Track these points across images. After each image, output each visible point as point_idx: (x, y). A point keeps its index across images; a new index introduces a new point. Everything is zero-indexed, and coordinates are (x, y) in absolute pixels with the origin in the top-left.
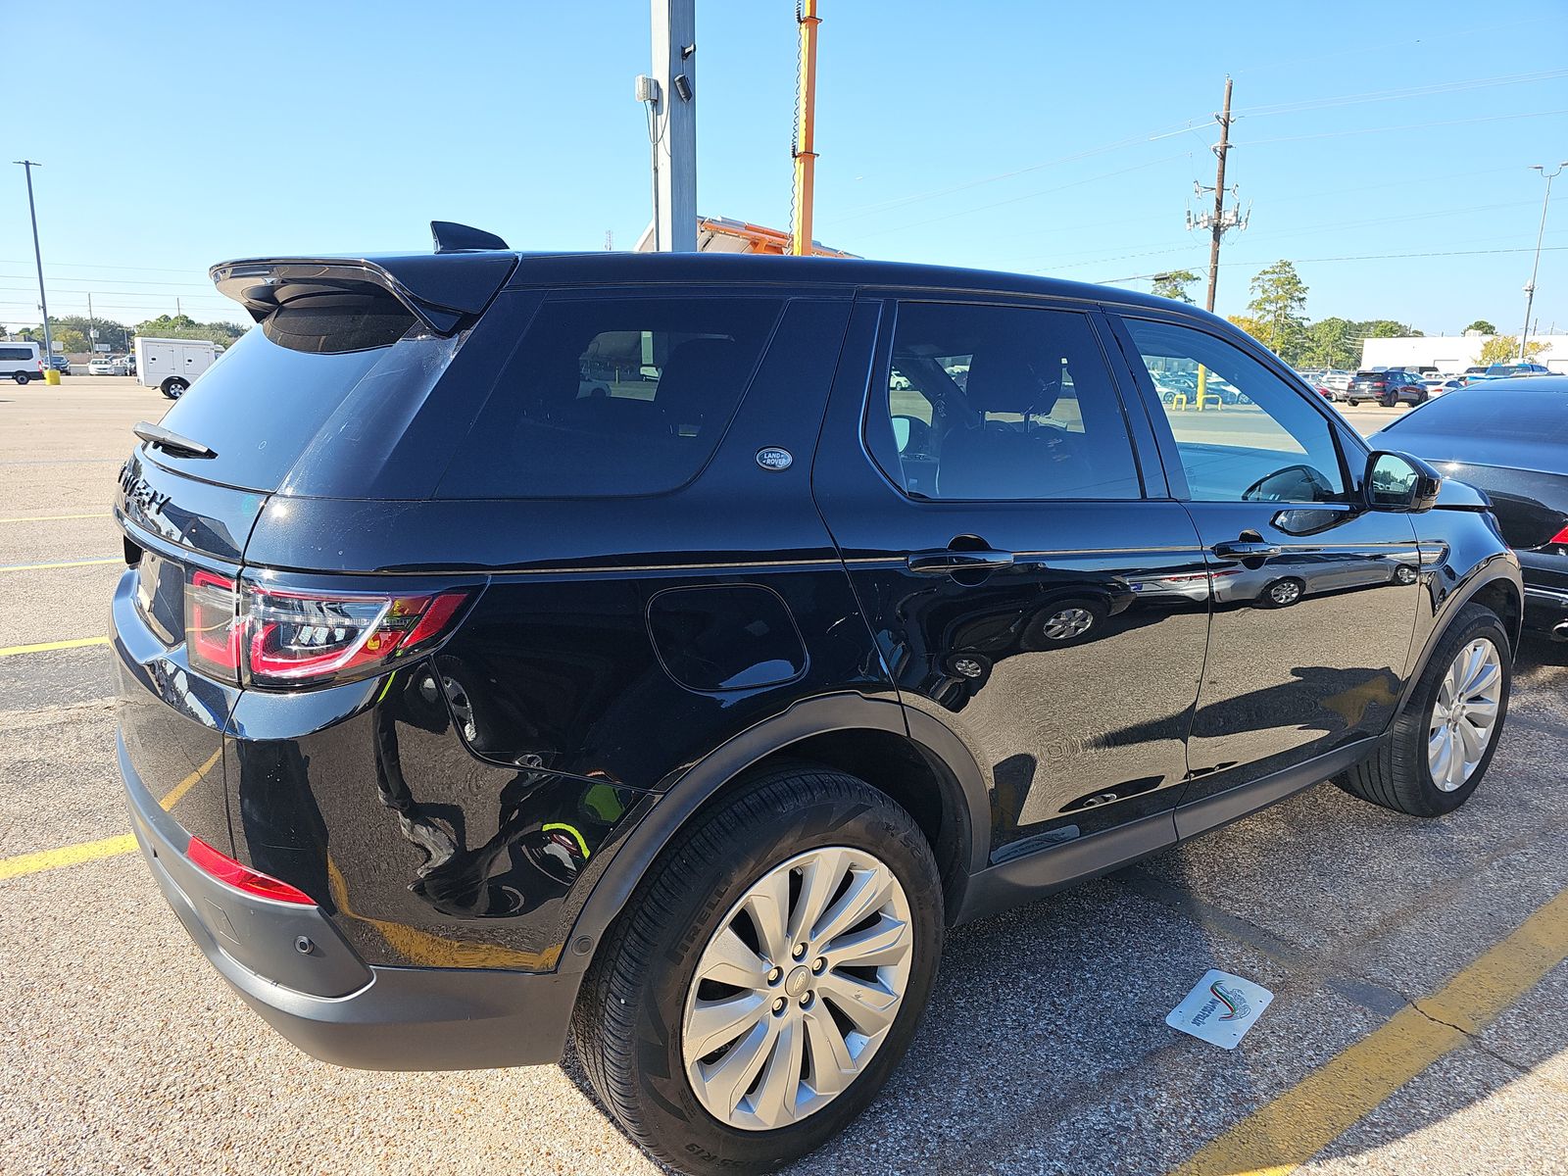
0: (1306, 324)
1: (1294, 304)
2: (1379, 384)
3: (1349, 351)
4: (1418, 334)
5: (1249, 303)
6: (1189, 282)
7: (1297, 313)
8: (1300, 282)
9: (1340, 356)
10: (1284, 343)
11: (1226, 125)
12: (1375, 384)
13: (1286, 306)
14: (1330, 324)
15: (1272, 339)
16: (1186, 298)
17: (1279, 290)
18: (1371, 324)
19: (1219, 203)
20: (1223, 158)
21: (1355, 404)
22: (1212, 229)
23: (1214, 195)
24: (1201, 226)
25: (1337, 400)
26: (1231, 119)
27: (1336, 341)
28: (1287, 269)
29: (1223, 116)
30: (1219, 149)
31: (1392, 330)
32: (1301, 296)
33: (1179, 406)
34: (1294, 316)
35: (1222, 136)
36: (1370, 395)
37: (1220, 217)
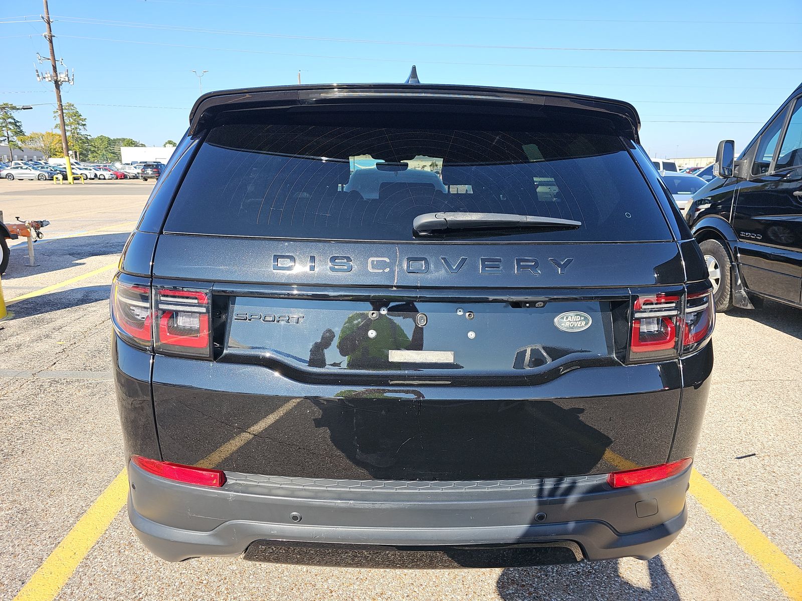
0: (89, 137)
1: (80, 127)
2: (156, 170)
3: (113, 153)
4: (143, 145)
5: (55, 125)
6: (14, 111)
7: (83, 132)
8: (81, 115)
9: (110, 156)
10: (80, 148)
11: (49, 23)
12: (154, 170)
13: (76, 128)
14: (101, 138)
15: (73, 146)
16: (14, 120)
17: (71, 119)
18: (120, 139)
19: (55, 68)
20: (51, 42)
21: (146, 180)
22: (54, 82)
23: (50, 63)
24: (47, 80)
25: (130, 178)
26: (51, 20)
27: (106, 148)
28: (72, 108)
29: (46, 18)
30: (47, 36)
31: (131, 143)
32: (84, 123)
33: (58, 182)
34: (82, 134)
35: (48, 29)
36: (152, 176)
37: (57, 76)
